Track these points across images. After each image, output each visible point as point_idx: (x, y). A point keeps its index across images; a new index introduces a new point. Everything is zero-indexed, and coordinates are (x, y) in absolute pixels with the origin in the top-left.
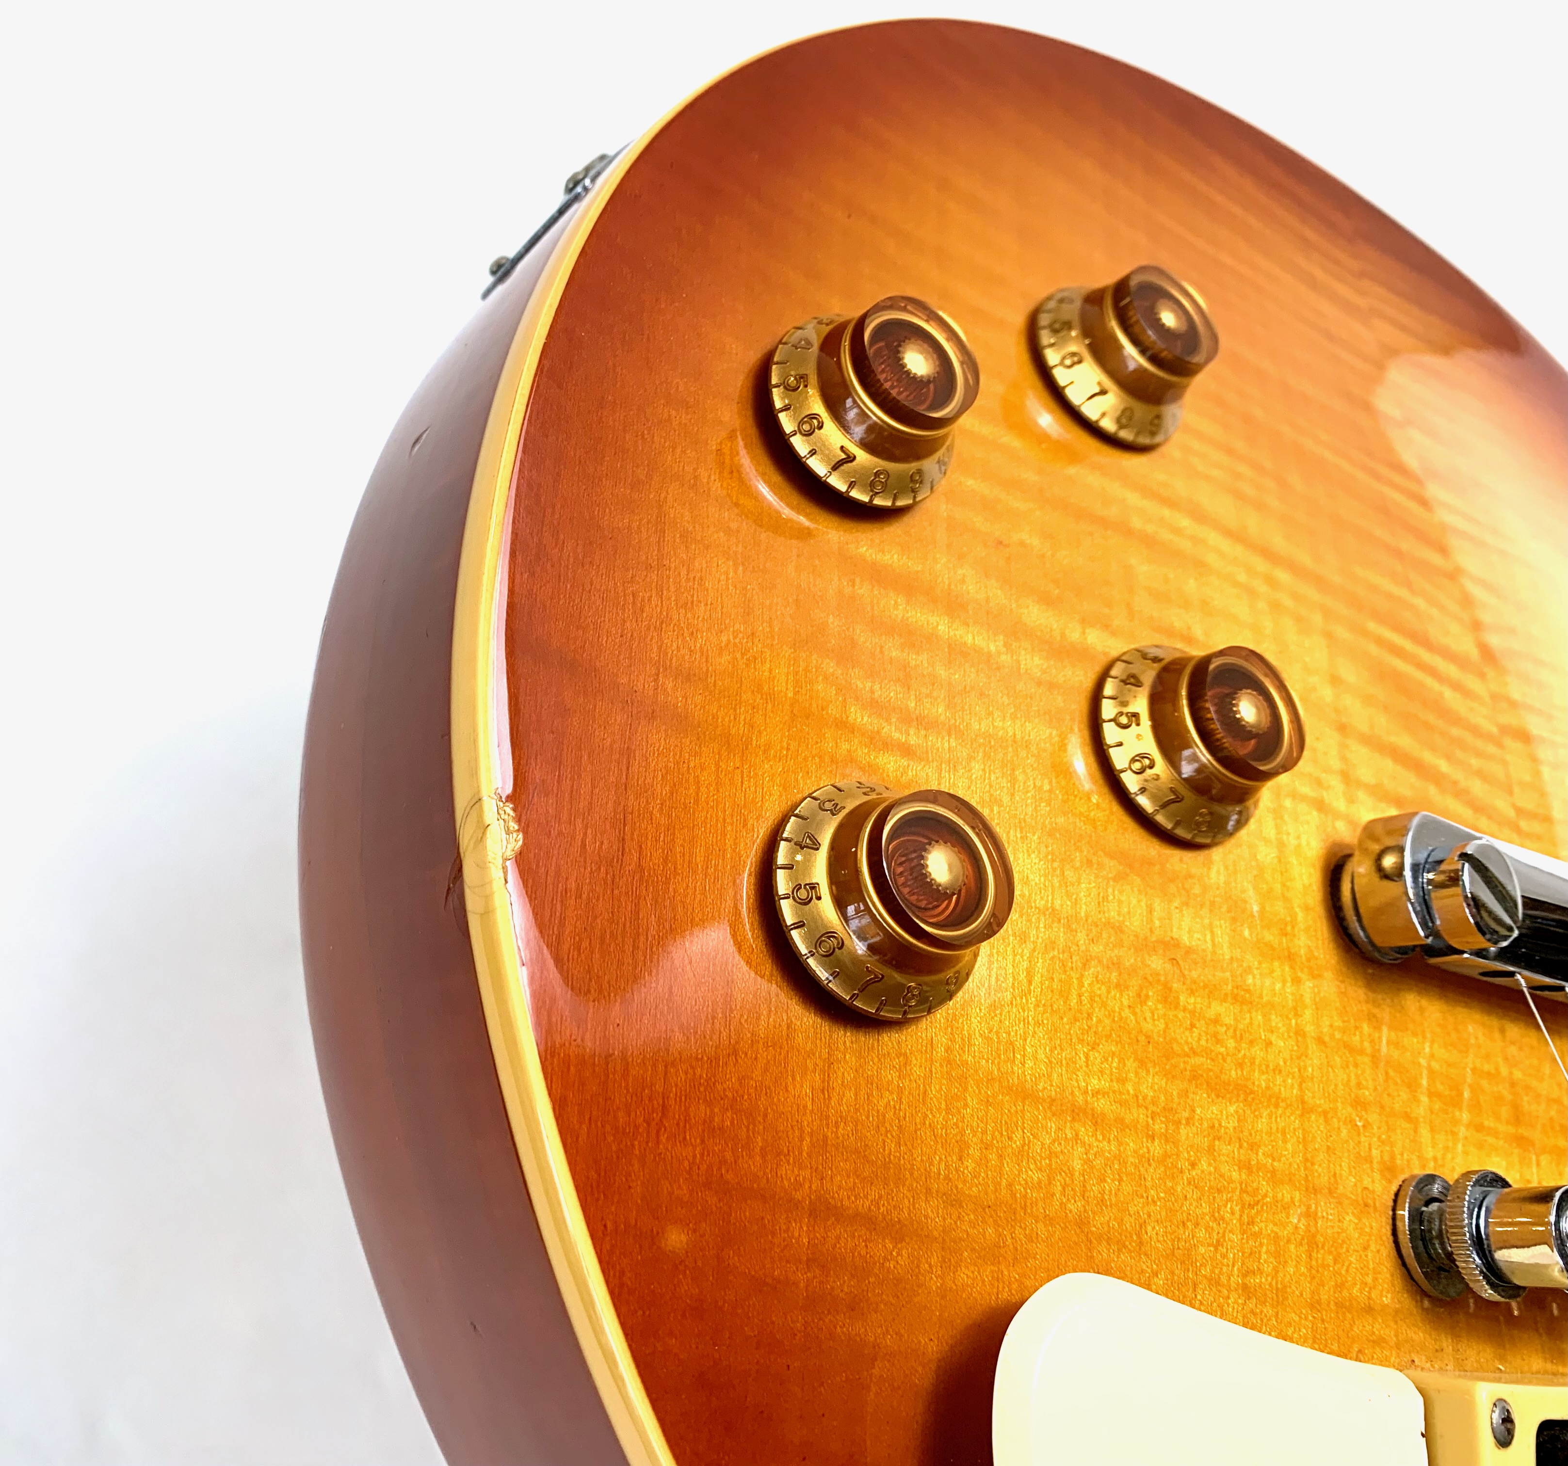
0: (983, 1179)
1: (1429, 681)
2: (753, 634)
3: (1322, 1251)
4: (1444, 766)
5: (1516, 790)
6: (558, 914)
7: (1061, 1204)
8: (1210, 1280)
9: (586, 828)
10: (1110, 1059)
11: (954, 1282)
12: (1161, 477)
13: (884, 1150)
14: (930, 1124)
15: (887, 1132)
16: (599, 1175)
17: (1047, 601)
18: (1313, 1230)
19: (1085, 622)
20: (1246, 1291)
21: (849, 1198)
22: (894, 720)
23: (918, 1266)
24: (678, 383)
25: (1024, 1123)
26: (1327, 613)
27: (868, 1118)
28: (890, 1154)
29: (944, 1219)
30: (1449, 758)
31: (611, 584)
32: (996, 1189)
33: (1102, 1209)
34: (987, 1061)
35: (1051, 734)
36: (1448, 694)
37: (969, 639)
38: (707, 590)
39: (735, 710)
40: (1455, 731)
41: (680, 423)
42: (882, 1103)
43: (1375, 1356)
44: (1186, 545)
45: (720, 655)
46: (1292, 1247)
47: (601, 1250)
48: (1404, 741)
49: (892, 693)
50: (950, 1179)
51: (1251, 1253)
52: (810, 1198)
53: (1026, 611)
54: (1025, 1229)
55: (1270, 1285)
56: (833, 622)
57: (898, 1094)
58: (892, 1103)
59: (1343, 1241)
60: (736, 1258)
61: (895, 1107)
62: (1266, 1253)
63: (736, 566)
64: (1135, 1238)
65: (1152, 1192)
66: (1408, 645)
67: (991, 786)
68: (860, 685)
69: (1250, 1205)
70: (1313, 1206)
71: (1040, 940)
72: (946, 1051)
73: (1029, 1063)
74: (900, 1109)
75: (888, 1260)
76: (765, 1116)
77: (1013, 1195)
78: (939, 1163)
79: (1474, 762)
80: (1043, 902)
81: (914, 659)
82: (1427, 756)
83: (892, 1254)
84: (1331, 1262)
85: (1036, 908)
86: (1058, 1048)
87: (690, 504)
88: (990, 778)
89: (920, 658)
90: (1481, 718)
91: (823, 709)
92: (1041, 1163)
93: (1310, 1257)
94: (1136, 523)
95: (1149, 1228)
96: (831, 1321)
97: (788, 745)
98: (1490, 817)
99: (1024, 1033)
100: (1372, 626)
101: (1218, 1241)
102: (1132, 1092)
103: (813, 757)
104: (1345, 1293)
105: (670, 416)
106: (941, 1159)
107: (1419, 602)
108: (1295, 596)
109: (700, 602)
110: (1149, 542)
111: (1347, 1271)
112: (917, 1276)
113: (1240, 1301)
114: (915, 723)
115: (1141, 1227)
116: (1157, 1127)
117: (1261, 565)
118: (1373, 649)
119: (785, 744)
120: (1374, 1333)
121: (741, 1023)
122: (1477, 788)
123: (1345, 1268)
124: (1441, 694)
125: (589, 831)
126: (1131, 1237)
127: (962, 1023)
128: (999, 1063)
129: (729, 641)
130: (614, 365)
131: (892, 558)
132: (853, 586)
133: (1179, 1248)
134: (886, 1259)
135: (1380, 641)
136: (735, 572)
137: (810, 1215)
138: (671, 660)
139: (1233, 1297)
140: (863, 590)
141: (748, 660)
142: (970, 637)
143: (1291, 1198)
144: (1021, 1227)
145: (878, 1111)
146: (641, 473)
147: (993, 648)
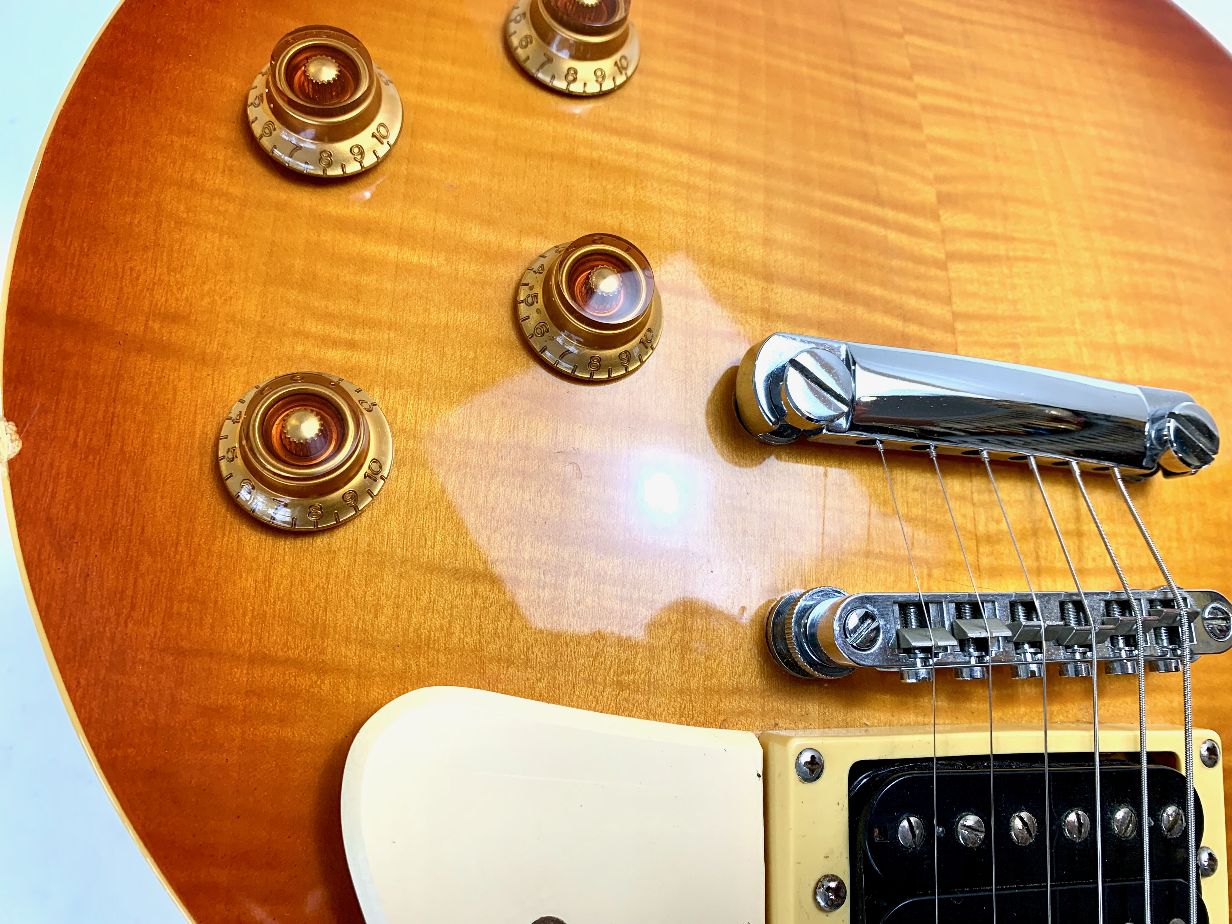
0: (394, 628)
1: (874, 228)
2: (231, 282)
3: (695, 654)
4: (877, 291)
5: (954, 299)
6: (50, 490)
7: (459, 639)
8: (587, 681)
9: (78, 431)
10: (509, 537)
11: (367, 698)
12: (614, 113)
13: (313, 616)
14: (352, 596)
15: (315, 603)
16: (75, 651)
17: (489, 222)
18: (687, 639)
19: (522, 232)
20: (620, 685)
21: (282, 650)
22: (343, 325)
23: (338, 690)
24: (181, 118)
25: (431, 587)
26: (769, 191)
27: (301, 597)
28: (318, 619)
29: (360, 657)
30: (883, 284)
31: (112, 264)
32: (404, 634)
33: (494, 640)
34: (402, 549)
35: (479, 318)
36: (893, 236)
37: (415, 259)
38: (195, 257)
39: (211, 336)
40: (895, 263)
41: (181, 145)
42: (313, 586)
43: (740, 723)
44: (629, 162)
45: (202, 299)
46: (666, 653)
47: (75, 697)
48: (838, 278)
49: (343, 306)
50: (366, 630)
51: (627, 659)
52: (250, 652)
53: (468, 232)
54: (428, 658)
55: (644, 681)
56: (298, 263)
57: (327, 578)
58: (321, 585)
59: (717, 645)
60: (187, 694)
61: (323, 587)
62: (641, 658)
63: (221, 236)
64: (522, 657)
65: (540, 624)
66: (856, 204)
67: (422, 361)
68: (317, 304)
69: (629, 626)
70: (690, 622)
71: (455, 463)
72: (369, 546)
73: (438, 547)
74: (328, 588)
75: (313, 687)
76: (216, 602)
77: (419, 637)
78: (358, 621)
79: (914, 284)
80: (460, 436)
81: (365, 280)
82: (860, 287)
83: (316, 682)
84: (703, 661)
85: (453, 440)
86: (464, 535)
87: (186, 200)
88: (422, 356)
89: (371, 279)
90: (928, 249)
91: (284, 325)
92: (443, 613)
93: (683, 658)
94: (583, 152)
95: (536, 650)
96: (265, 730)
97: (253, 353)
98: (921, 324)
99: (436, 527)
100: (818, 194)
101: (598, 653)
102: (526, 558)
103: (273, 359)
104: (714, 681)
105: (172, 142)
106: (359, 618)
107: (879, 171)
108: (738, 183)
109: (188, 265)
110: (593, 164)
111: (718, 665)
112: (337, 697)
113: (614, 693)
114: (361, 325)
115: (528, 649)
116: (547, 580)
117: (705, 165)
118: (817, 213)
119: (250, 354)
120: (740, 707)
121: (199, 545)
122: (912, 302)
123: (716, 664)
124: (886, 237)
125: (81, 433)
126: (520, 657)
127: (384, 526)
128: (412, 550)
129: (211, 289)
130: (124, 115)
131: (355, 211)
132: (319, 235)
133: (561, 661)
134: (311, 687)
135: (824, 206)
136: (220, 240)
137: (249, 663)
138: (160, 309)
139: (608, 690)
140: (327, 237)
141: (226, 300)
142: (416, 257)
143: (669, 618)
144: (424, 657)
145: (309, 591)
146: (144, 185)
147: (435, 263)
